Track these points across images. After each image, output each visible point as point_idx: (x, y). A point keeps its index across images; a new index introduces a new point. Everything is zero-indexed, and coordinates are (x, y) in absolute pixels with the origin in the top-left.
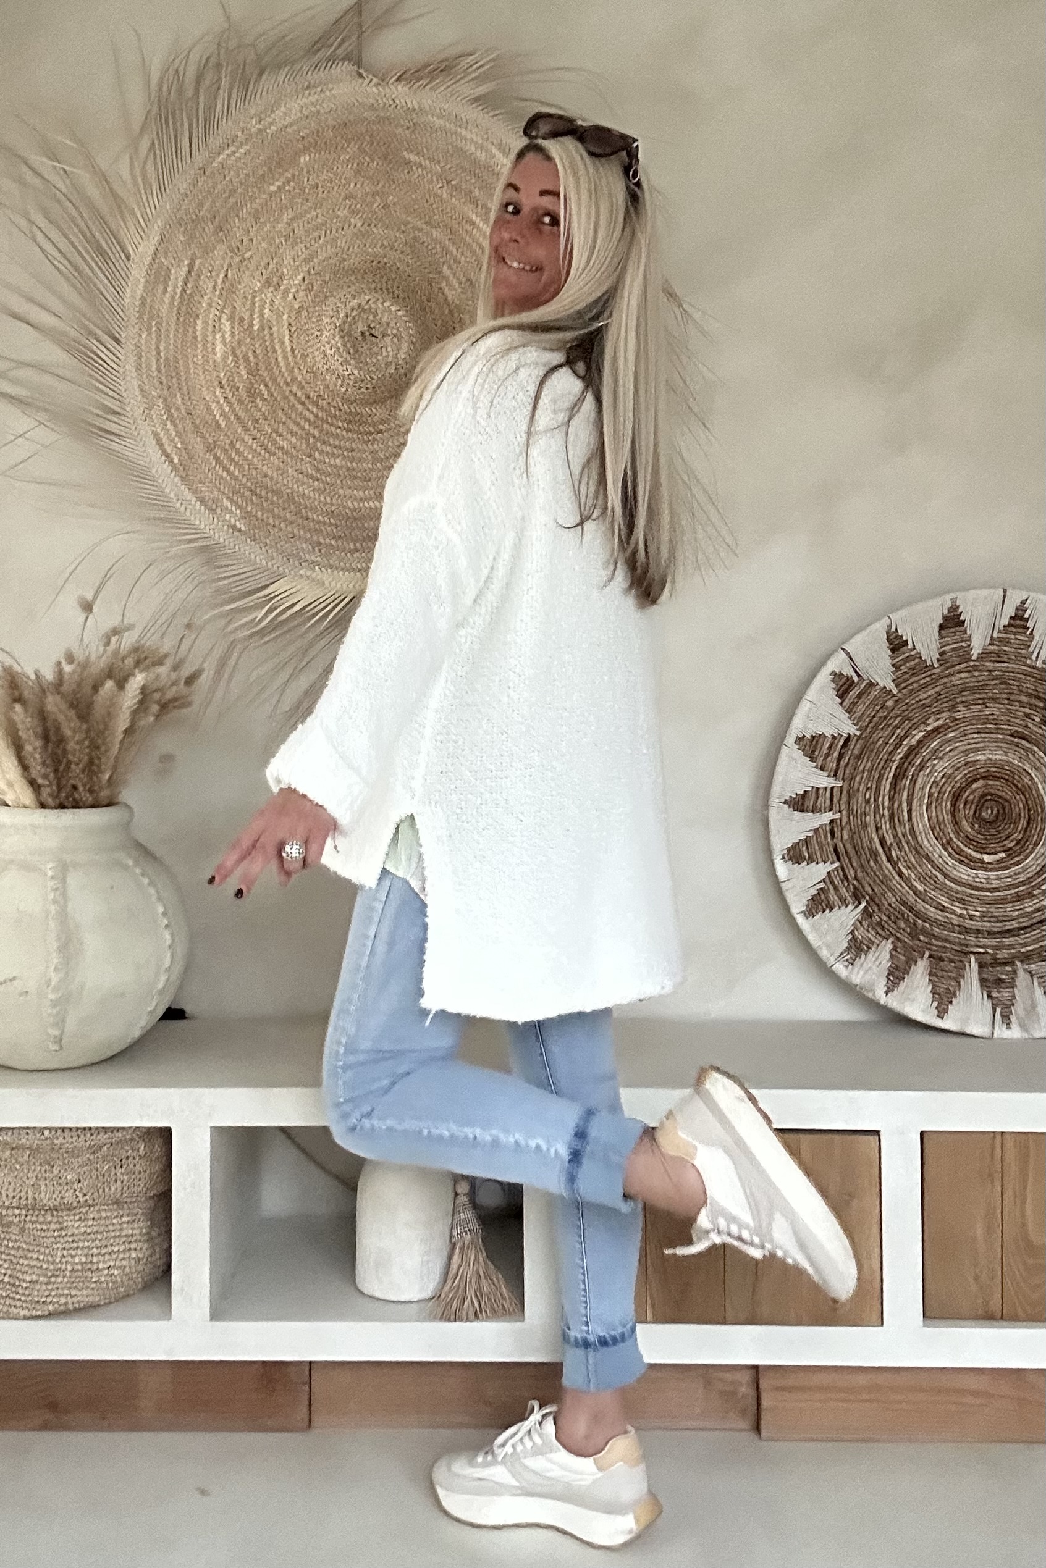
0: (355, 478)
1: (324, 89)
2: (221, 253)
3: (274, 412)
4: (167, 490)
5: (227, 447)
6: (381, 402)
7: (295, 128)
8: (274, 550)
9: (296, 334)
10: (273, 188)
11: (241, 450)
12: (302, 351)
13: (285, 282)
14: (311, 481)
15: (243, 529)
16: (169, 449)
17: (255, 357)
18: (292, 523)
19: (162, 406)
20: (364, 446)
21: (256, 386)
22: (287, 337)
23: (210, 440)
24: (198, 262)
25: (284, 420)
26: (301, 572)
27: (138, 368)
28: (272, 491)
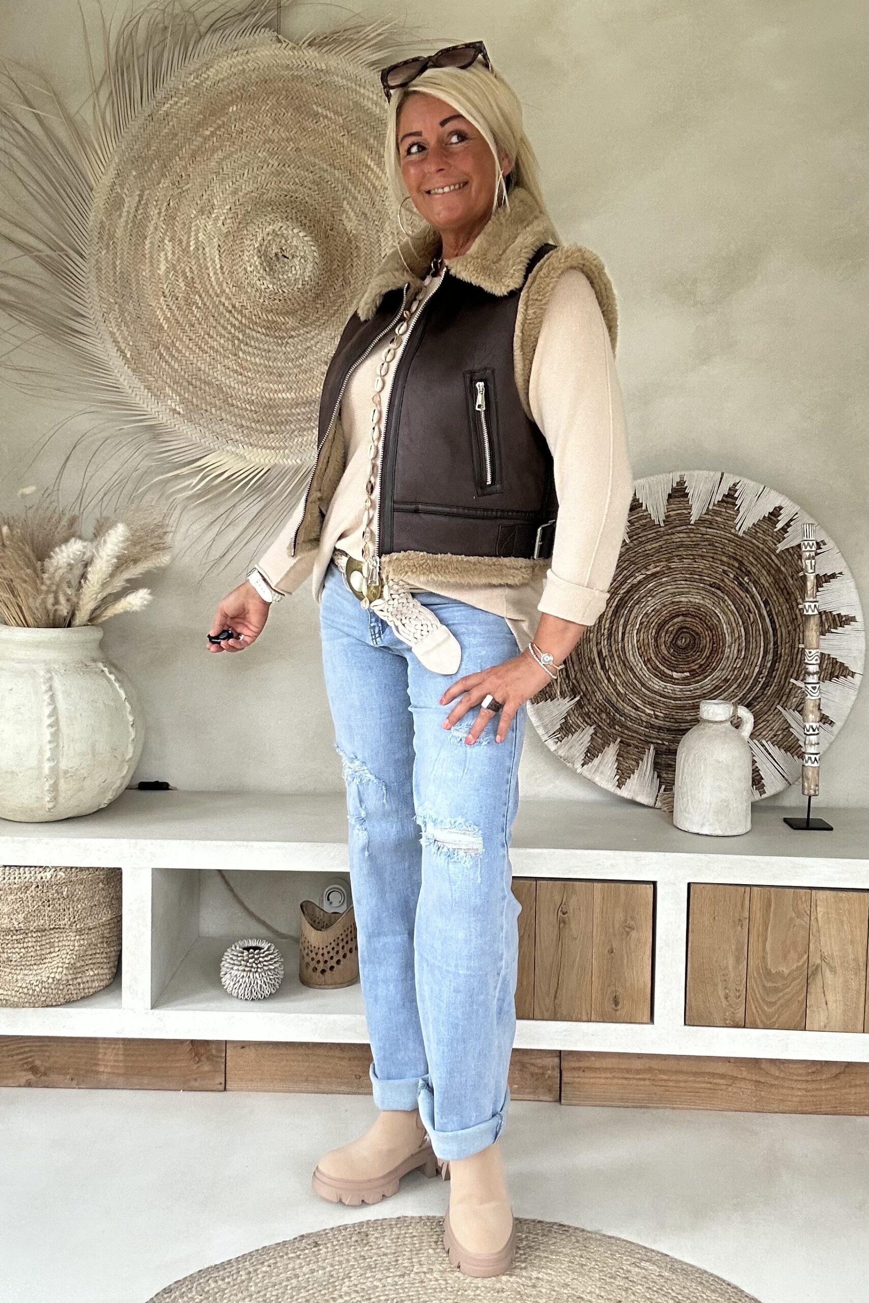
0: (271, 374)
1: (250, 51)
2: (165, 186)
3: (207, 317)
4: (122, 379)
5: (169, 345)
6: (292, 313)
7: (225, 83)
8: (206, 430)
9: (224, 254)
10: (207, 133)
11: (180, 348)
12: (229, 269)
13: (215, 211)
14: (235, 375)
15: (182, 412)
16: (123, 346)
17: (192, 272)
18: (221, 408)
19: (117, 311)
20: (279, 348)
21: (191, 296)
22: (218, 256)
23: (156, 340)
24: (147, 192)
25: (214, 325)
26: (228, 448)
27: (99, 280)
28: (205, 382)
